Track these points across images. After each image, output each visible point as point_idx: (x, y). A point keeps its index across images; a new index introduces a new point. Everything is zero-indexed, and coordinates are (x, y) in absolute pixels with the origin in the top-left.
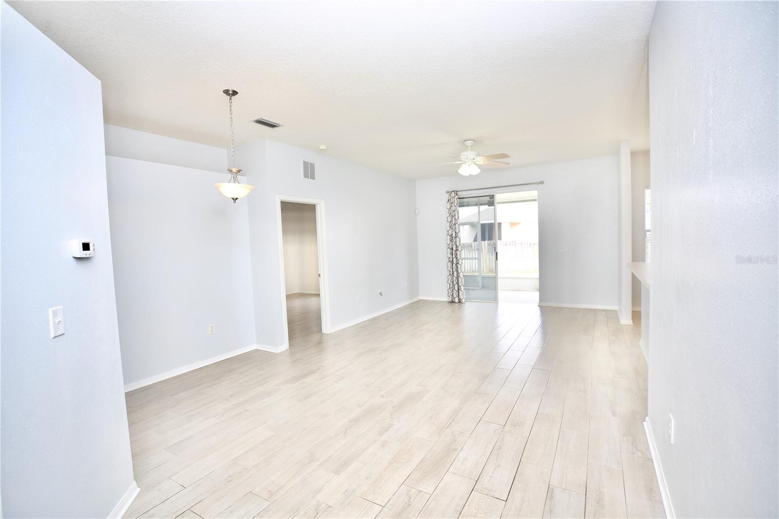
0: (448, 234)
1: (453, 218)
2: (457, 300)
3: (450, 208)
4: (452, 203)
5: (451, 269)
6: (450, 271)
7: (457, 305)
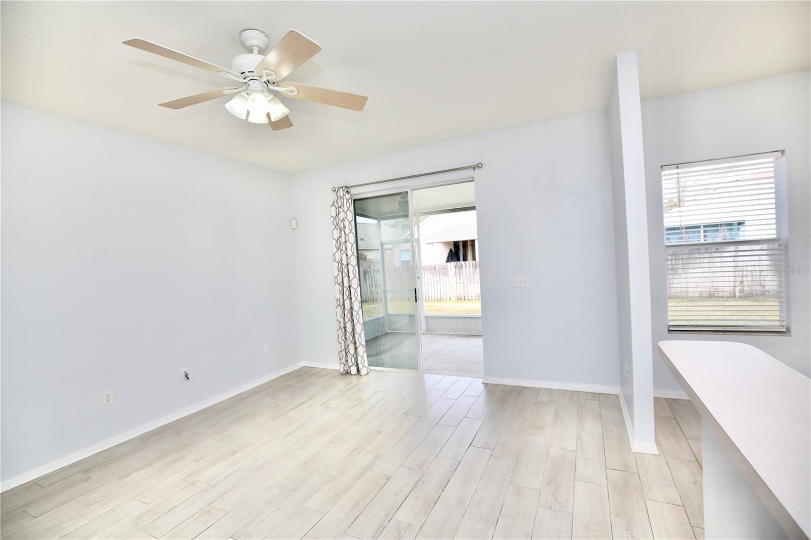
0: (334, 260)
1: (343, 232)
2: (354, 370)
3: (337, 215)
4: (340, 207)
5: (342, 319)
6: (340, 322)
7: (354, 378)
